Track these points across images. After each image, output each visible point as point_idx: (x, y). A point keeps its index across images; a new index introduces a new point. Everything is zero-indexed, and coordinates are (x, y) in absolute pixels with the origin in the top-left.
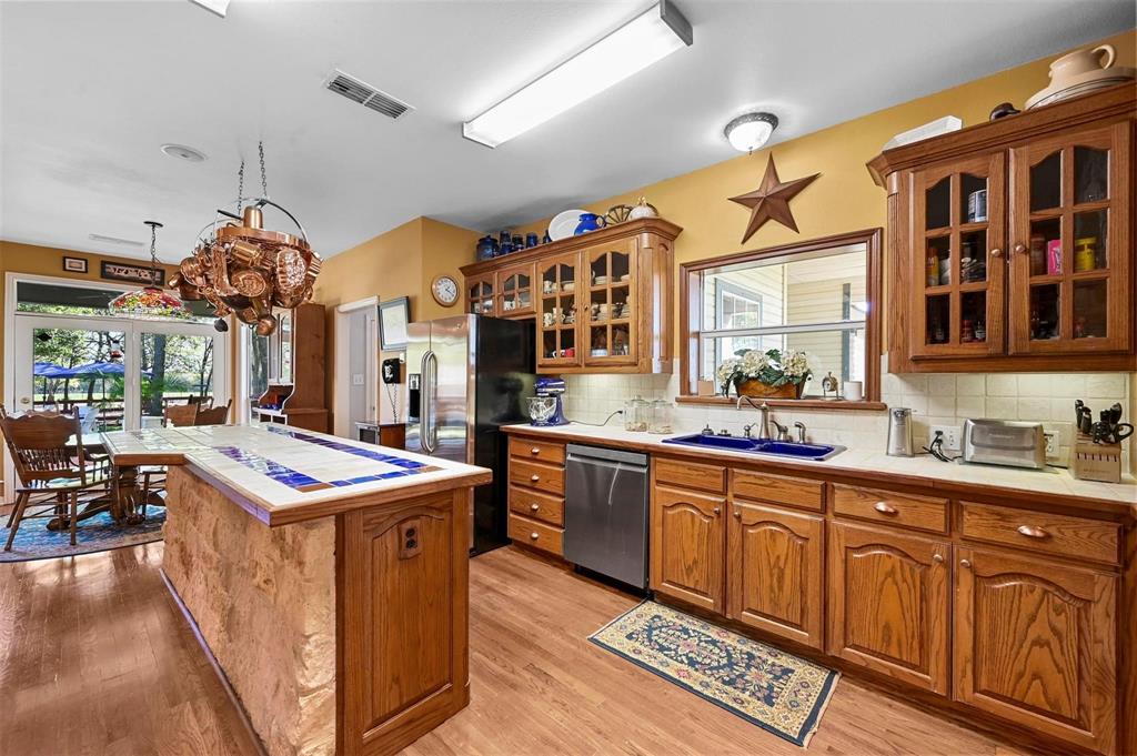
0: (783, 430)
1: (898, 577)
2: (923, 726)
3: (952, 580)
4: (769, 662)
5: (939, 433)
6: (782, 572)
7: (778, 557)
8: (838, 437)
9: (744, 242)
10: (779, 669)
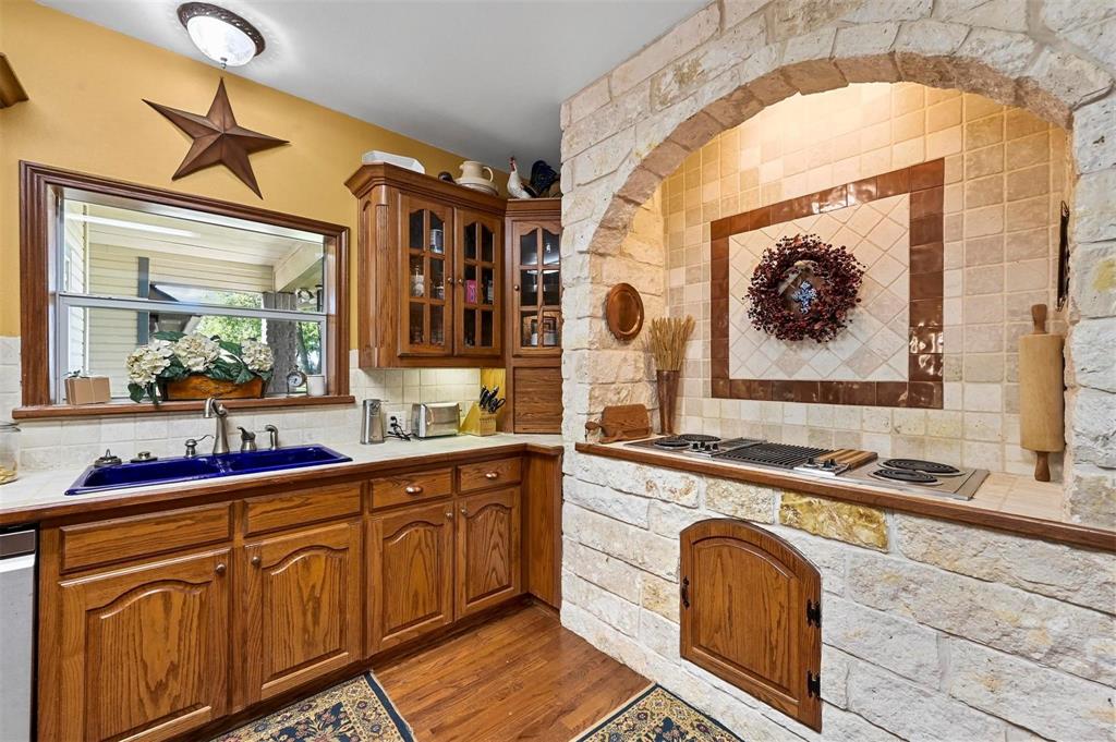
0: (247, 437)
1: (423, 545)
2: (445, 658)
3: (455, 528)
4: (313, 718)
5: (393, 418)
6: (318, 601)
7: (313, 587)
8: (310, 435)
9: (175, 178)
10: (327, 715)
